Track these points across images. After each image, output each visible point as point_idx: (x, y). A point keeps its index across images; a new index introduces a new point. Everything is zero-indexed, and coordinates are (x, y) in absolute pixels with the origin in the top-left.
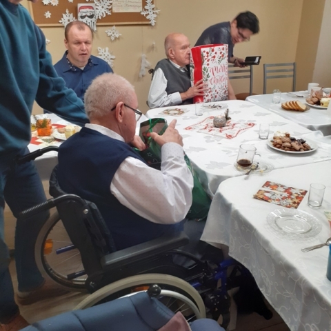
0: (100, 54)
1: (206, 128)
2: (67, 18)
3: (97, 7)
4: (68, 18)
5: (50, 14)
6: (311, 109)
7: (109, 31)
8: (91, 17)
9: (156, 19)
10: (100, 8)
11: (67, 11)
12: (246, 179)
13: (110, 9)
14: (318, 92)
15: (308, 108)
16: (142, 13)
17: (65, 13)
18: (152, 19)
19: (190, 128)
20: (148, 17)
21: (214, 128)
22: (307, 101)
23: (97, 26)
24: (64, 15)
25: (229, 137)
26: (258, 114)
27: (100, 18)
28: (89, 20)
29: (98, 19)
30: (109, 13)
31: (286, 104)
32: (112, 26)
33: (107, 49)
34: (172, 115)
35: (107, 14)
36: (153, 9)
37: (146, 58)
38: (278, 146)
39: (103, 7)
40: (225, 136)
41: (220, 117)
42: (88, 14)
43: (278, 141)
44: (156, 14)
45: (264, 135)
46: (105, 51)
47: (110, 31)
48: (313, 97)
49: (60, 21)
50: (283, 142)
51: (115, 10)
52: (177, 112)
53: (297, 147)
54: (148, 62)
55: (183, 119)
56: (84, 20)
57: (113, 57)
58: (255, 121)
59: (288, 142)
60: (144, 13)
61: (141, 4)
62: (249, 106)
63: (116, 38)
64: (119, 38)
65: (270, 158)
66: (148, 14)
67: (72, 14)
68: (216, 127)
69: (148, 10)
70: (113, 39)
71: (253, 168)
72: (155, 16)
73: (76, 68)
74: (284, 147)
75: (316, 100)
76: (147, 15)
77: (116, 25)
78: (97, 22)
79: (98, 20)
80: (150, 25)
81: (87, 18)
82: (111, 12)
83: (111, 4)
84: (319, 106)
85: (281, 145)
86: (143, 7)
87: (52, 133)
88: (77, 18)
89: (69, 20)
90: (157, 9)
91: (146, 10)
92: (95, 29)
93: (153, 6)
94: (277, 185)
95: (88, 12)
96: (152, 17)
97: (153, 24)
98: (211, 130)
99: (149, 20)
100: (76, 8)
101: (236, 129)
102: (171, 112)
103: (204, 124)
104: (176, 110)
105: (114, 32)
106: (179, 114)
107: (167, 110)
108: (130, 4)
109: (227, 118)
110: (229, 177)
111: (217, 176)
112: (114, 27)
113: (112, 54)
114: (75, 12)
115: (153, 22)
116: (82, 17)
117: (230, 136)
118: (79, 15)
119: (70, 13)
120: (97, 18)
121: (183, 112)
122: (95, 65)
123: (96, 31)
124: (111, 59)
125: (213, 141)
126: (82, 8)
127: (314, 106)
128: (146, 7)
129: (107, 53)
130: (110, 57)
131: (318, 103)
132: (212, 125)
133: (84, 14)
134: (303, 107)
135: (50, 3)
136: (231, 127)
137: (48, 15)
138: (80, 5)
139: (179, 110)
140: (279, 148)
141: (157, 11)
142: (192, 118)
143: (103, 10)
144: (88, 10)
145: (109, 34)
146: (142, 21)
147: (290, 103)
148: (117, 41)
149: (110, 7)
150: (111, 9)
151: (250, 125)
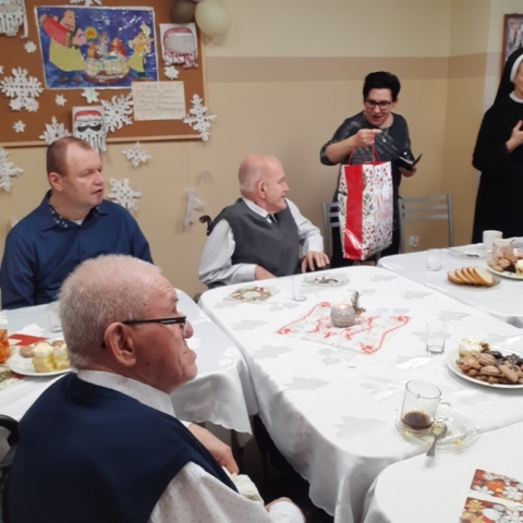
0: (113, 189)
1: (317, 329)
2: (53, 132)
3: (107, 112)
4: (55, 131)
5: (24, 125)
6: (503, 282)
7: (128, 151)
8: (97, 128)
9: (209, 129)
10: (112, 113)
11: (54, 120)
12: (429, 465)
13: (129, 116)
14: (505, 248)
15: (497, 279)
16: (186, 121)
17: (51, 123)
18: (203, 130)
19: (287, 331)
20: (195, 128)
21: (334, 330)
22: (491, 266)
23: (108, 143)
24: (48, 126)
25: (368, 349)
26: (409, 295)
27: (113, 130)
28: (94, 133)
29: (110, 131)
30: (129, 122)
31: (456, 274)
32: (134, 142)
33: (126, 181)
34: (249, 300)
35: (124, 123)
36: (204, 114)
37: (196, 194)
38: (473, 372)
39: (117, 112)
40: (359, 348)
41: (343, 307)
42: (92, 124)
43: (471, 362)
44: (210, 121)
45: (436, 344)
46: (123, 185)
47: (130, 150)
48: (500, 258)
49: (41, 137)
50: (483, 365)
51: (139, 117)
52: (257, 294)
53: (513, 375)
54: (198, 201)
55: (272, 309)
56: (84, 135)
57: (138, 194)
58: (407, 310)
59: (491, 364)
60: (188, 121)
61: (183, 106)
62: (387, 279)
63: (141, 163)
64: (146, 163)
65: (463, 401)
66: (196, 122)
67: (62, 126)
68: (336, 326)
69: (195, 115)
70: (136, 164)
71: (437, 432)
72: (208, 125)
73: (67, 221)
74: (487, 376)
75: (506, 263)
76: (194, 124)
77: (141, 142)
78: (108, 137)
79: (110, 134)
80: (200, 140)
81: (89, 130)
82: (133, 120)
83: (132, 106)
84: (513, 275)
85: (479, 370)
86: (187, 111)
87: (8, 356)
88: (71, 130)
89: (57, 135)
90: (211, 114)
91: (191, 115)
92: (104, 148)
93: (205, 109)
94: (501, 481)
95: (92, 120)
96: (202, 126)
97: (206, 139)
98: (328, 335)
99: (197, 132)
100: (70, 114)
101: (377, 331)
102: (246, 295)
103: (313, 319)
104: (255, 289)
105: (139, 152)
106: (262, 298)
107: (239, 291)
108: (164, 106)
109: (357, 310)
110: (391, 461)
111: (365, 459)
112: (138, 145)
113: (134, 189)
114: (68, 120)
115: (205, 136)
116: (81, 129)
117: (369, 347)
118: (75, 125)
119: (59, 122)
120: (107, 130)
121: (269, 295)
122: (103, 215)
123: (107, 152)
124: (134, 197)
125: (338, 361)
126: (79, 114)
127: (506, 274)
128: (192, 111)
129: (126, 188)
130: (132, 194)
131: (511, 268)
132: (329, 321)
133: (84, 125)
134: (488, 279)
135: (23, 108)
136: (365, 325)
137: (20, 127)
138: (76, 110)
139: (262, 289)
140: (474, 376)
141: (211, 117)
142: (287, 306)
143: (118, 118)
144: (91, 117)
145: (130, 156)
146: (186, 133)
147: (463, 272)
148: (144, 167)
149: (130, 112)
150: (131, 115)
151: (400, 319)
